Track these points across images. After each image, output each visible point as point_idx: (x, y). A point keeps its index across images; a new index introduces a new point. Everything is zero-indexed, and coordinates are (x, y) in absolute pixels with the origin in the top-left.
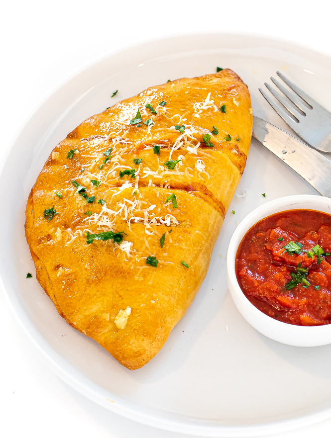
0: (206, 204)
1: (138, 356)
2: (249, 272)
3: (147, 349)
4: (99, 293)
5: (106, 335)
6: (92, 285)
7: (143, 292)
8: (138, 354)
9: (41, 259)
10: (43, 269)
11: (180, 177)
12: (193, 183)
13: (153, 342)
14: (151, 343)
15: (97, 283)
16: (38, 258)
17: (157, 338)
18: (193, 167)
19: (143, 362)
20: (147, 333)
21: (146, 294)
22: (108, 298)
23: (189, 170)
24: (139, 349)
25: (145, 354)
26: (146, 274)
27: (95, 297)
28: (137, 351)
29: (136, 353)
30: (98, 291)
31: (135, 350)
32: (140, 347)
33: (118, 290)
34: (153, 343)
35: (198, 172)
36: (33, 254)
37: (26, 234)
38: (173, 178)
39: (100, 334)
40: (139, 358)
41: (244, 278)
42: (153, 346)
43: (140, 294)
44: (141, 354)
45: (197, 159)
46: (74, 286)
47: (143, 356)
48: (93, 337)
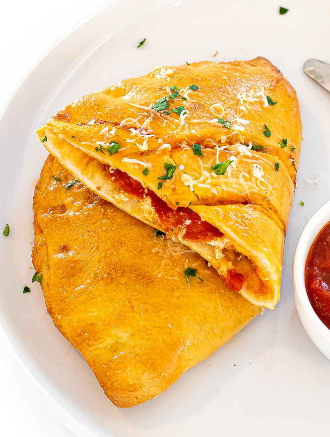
0: (272, 222)
1: (131, 391)
2: (324, 284)
3: (146, 385)
4: (107, 295)
5: (98, 352)
6: (100, 283)
7: (164, 310)
8: (133, 388)
9: (45, 233)
10: (44, 246)
11: (234, 185)
12: (252, 193)
13: (155, 378)
14: (153, 379)
15: (108, 283)
16: (41, 232)
17: (162, 374)
18: (250, 172)
19: (136, 401)
20: (152, 365)
21: (165, 313)
22: (116, 305)
23: (244, 176)
24: (136, 382)
25: (141, 392)
26: (175, 288)
27: (100, 299)
28: (132, 383)
29: (130, 386)
30: (106, 292)
31: (130, 381)
32: (137, 379)
33: (133, 299)
34: (155, 380)
35: (257, 179)
36: (36, 225)
37: (35, 198)
38: (224, 187)
39: (91, 349)
40: (133, 394)
41: (316, 293)
42: (155, 384)
43: (159, 311)
44: (135, 390)
45: (253, 163)
46: (77, 277)
47: (137, 393)
48: (81, 350)
